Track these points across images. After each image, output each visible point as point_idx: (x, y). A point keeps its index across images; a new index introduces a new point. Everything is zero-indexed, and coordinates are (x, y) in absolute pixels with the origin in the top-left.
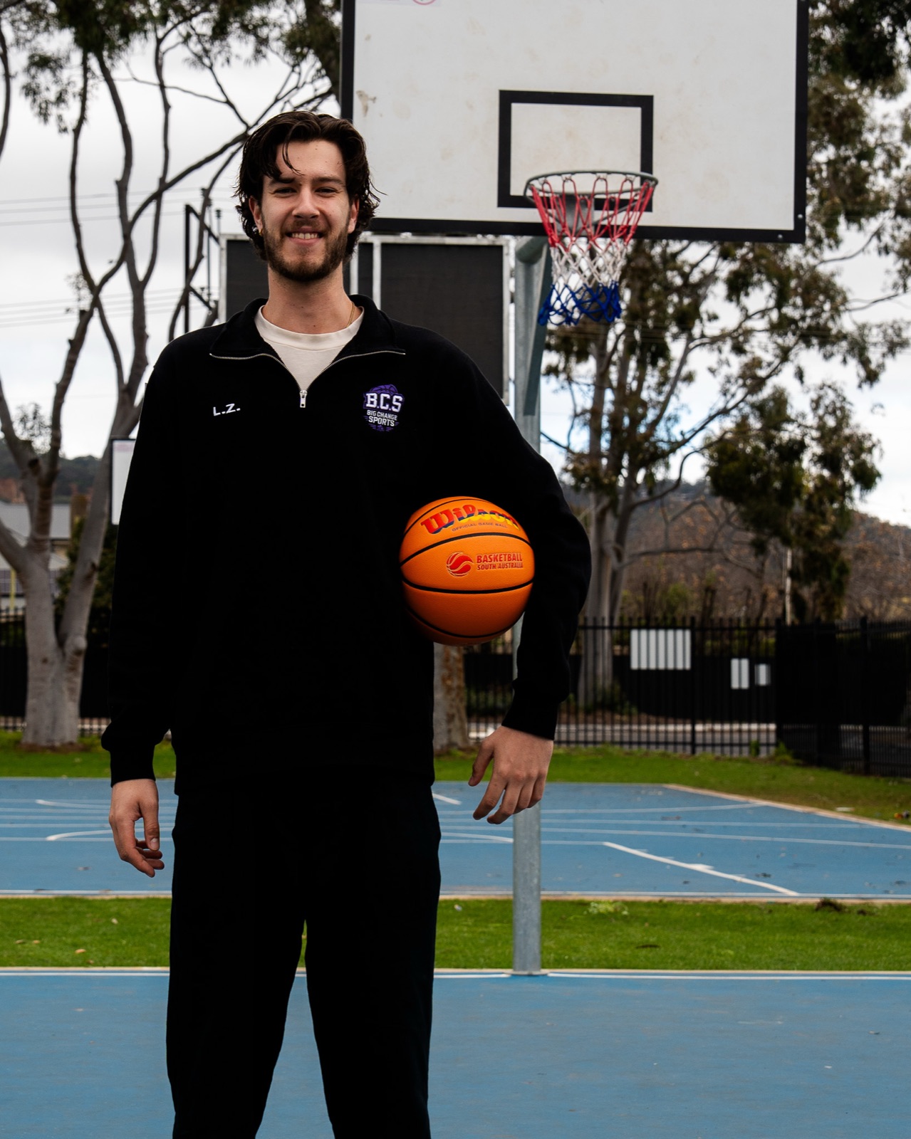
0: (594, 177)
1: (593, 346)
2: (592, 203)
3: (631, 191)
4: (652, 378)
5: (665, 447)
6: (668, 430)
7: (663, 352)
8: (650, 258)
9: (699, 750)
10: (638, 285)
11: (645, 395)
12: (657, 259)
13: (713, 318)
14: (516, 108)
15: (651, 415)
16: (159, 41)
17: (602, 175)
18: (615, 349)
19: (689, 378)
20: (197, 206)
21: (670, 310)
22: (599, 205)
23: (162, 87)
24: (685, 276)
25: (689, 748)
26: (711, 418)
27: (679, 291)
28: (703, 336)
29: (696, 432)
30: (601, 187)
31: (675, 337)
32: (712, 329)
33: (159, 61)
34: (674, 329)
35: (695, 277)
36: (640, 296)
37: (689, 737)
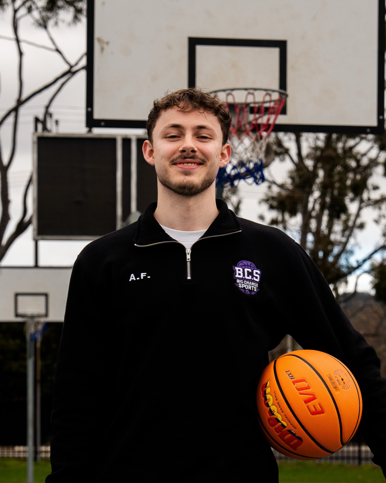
0: (245, 93)
1: (300, 207)
2: (248, 109)
3: (270, 101)
4: (338, 227)
5: (345, 270)
6: (347, 260)
7: (344, 209)
8: (335, 150)
9: (363, 462)
10: (328, 167)
11: (333, 237)
12: (340, 151)
13: (376, 188)
14: (200, 49)
15: (336, 250)
16: (16, 11)
17: (251, 91)
18: (313, 208)
19: (362, 226)
20: (41, 117)
21: (349, 182)
22: (252, 110)
23: (18, 41)
24: (358, 161)
25: (357, 462)
26: (376, 251)
27: (355, 171)
28: (369, 199)
29: (364, 261)
30: (250, 99)
31: (352, 200)
32: (375, 195)
33: (15, 25)
34: (351, 195)
35: (365, 161)
36: (329, 175)
37: (357, 455)
